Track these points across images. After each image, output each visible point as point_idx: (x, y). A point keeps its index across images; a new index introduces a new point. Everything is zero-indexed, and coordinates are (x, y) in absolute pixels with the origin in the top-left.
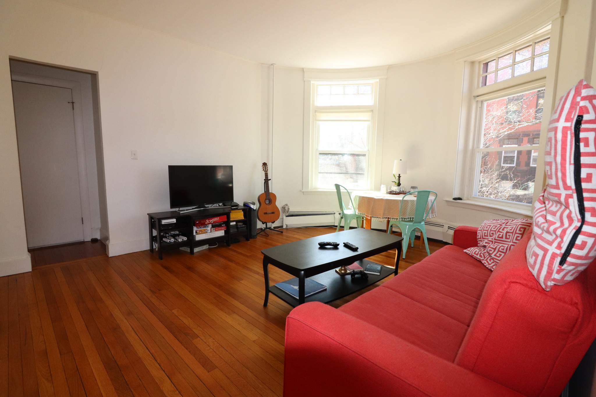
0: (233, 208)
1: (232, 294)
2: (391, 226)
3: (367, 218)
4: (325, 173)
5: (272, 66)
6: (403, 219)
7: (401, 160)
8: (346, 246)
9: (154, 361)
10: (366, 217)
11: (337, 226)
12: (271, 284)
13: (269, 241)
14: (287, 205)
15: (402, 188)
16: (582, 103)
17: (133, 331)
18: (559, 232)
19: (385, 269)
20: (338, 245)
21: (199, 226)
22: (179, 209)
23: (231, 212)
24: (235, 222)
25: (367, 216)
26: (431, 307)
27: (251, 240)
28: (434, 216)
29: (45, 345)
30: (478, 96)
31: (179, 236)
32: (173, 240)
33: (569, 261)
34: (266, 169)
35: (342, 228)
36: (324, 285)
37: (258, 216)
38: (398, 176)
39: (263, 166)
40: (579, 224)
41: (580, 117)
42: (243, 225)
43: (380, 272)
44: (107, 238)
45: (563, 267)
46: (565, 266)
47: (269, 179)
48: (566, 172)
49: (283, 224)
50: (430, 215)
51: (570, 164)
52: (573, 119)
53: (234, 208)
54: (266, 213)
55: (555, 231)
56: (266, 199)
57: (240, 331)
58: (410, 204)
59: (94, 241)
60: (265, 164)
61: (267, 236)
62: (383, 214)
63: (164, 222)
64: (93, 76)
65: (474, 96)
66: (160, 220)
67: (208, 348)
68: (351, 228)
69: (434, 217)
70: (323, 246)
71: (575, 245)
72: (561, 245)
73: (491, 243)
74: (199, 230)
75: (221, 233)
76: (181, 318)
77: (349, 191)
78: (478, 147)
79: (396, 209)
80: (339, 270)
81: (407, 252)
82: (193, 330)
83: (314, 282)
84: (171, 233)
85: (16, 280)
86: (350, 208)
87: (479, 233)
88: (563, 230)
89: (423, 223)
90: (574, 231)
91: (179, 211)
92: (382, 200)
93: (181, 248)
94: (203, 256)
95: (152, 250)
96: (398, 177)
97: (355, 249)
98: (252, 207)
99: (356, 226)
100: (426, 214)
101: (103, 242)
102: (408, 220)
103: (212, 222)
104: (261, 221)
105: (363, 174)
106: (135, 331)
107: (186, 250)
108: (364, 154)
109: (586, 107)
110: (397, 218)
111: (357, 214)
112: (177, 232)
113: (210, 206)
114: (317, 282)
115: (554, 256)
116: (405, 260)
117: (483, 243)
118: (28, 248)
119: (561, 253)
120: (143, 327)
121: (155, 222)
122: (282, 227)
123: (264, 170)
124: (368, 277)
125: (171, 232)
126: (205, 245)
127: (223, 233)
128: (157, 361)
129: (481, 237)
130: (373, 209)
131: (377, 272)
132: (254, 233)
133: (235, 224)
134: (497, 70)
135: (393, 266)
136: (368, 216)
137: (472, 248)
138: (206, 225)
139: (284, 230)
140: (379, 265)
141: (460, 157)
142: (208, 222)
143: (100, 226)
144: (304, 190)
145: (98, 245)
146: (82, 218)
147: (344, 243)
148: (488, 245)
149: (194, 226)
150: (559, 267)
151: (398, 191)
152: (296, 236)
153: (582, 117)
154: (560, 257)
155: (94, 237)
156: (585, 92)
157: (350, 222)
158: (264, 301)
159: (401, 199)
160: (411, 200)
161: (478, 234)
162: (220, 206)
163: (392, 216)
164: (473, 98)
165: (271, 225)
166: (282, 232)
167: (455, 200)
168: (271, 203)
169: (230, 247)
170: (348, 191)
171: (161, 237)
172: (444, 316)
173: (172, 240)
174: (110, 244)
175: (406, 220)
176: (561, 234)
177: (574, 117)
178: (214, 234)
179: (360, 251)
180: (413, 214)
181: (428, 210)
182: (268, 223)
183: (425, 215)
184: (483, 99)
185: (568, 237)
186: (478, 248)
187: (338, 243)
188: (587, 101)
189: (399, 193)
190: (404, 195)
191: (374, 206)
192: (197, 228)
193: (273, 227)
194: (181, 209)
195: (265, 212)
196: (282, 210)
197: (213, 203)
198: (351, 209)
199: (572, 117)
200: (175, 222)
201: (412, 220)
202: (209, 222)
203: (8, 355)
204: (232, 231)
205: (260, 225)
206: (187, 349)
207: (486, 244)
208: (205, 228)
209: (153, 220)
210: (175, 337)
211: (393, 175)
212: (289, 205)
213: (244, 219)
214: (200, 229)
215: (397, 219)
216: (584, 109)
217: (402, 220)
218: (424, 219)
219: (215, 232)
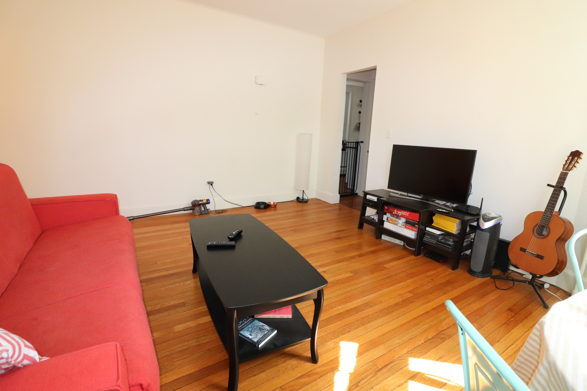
21: (392, 214)
23: (435, 214)
24: (441, 232)
34: (571, 166)
39: (568, 155)
47: (563, 187)
54: (523, 250)
56: (538, 225)
60: (576, 155)
63: (369, 197)
66: (366, 194)
74: (390, 219)
75: (411, 234)
94: (392, 247)
103: (400, 215)
127: (412, 235)
133: (439, 234)
138: (396, 215)
149: (386, 212)
192: (389, 215)
200: (376, 201)
202: (397, 213)
204: (428, 238)
208: (396, 219)
219: (404, 229)
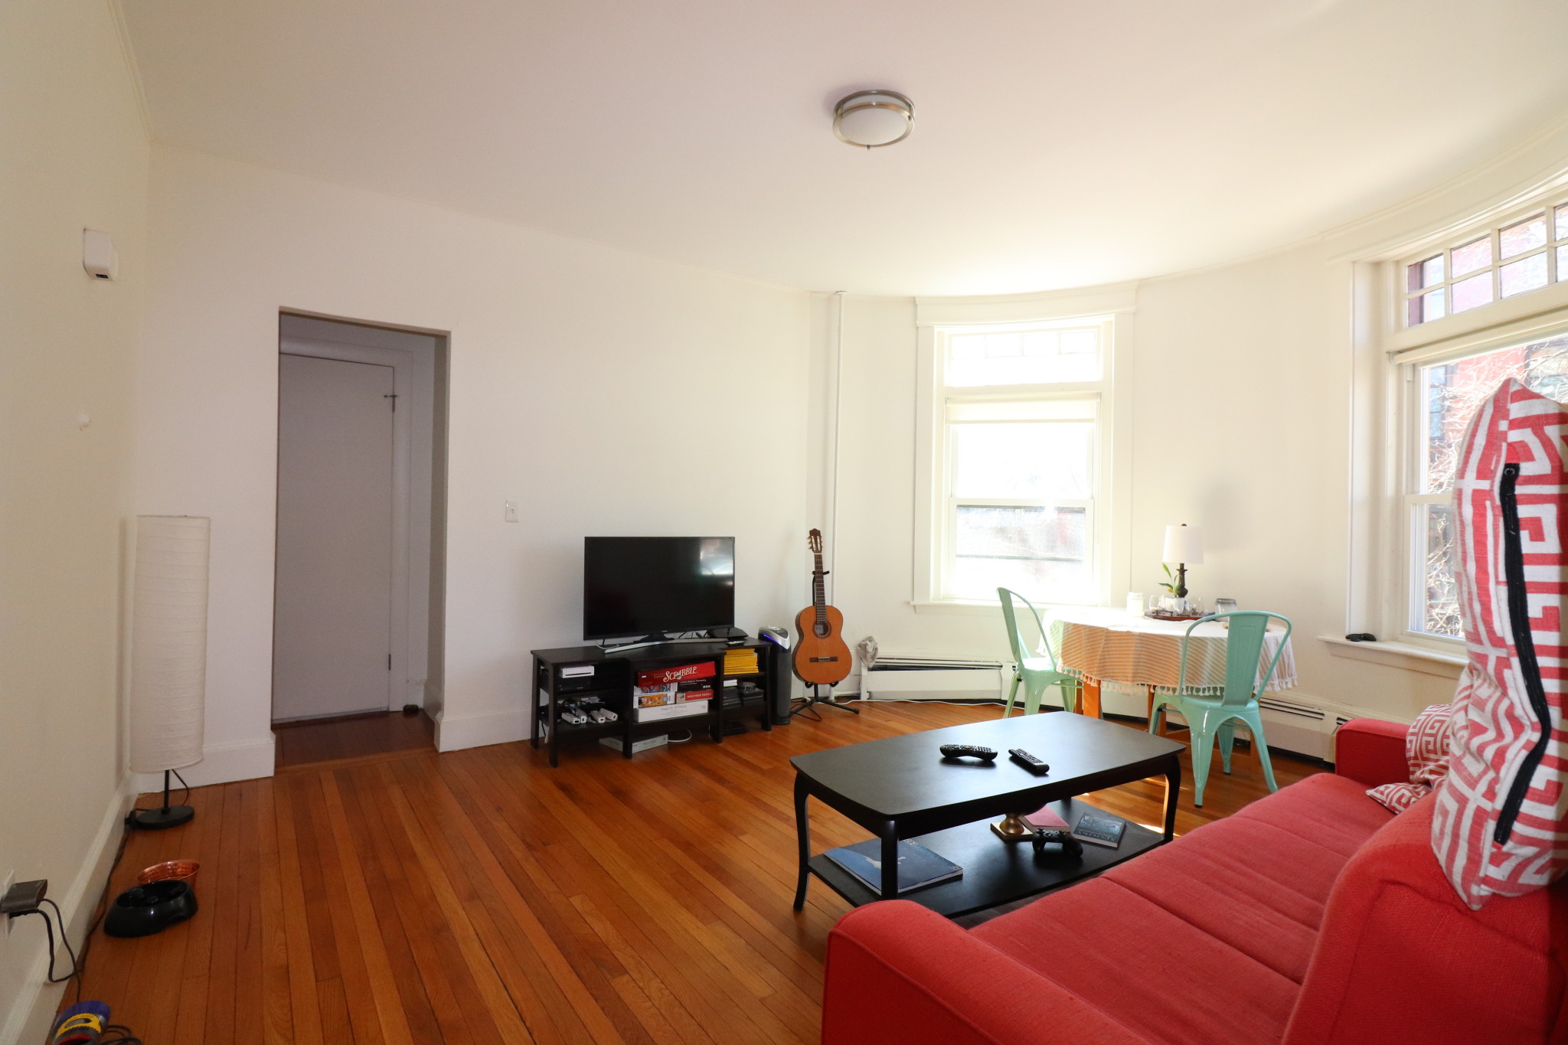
0: (731, 643)
1: (719, 870)
2: (1160, 710)
3: (1088, 682)
4: (972, 556)
5: (837, 297)
6: (1192, 691)
7: (1184, 525)
8: (1018, 759)
9: (518, 1022)
10: (1085, 680)
11: (1005, 702)
12: (815, 849)
13: (821, 734)
14: (870, 639)
15: (1190, 602)
16: (1514, 436)
17: (477, 939)
18: (1489, 753)
19: (1135, 831)
20: (995, 755)
21: (648, 686)
22: (602, 641)
23: (725, 654)
24: (736, 681)
25: (1087, 677)
26: (1241, 949)
27: (775, 729)
28: (1290, 686)
29: (287, 953)
30: (1400, 352)
31: (599, 710)
32: (584, 719)
33: (1518, 834)
34: (819, 545)
35: (1019, 708)
36: (954, 865)
37: (794, 666)
38: (1179, 568)
39: (810, 537)
40: (1536, 737)
41: (1511, 469)
42: (755, 687)
43: (1120, 839)
44: (438, 707)
45: (1505, 849)
46: (1509, 846)
47: (824, 571)
48: (1490, 601)
49: (859, 689)
50: (1276, 682)
51: (1498, 583)
52: (1494, 473)
53: (735, 642)
54: (815, 660)
55: (1481, 749)
56: (816, 623)
57: (729, 968)
58: (1210, 649)
59: (411, 711)
60: (815, 533)
61: (816, 719)
62: (1131, 675)
63: (567, 673)
64: (441, 340)
65: (1389, 353)
66: (558, 667)
67: (648, 1004)
68: (1045, 709)
69: (1288, 689)
70: (952, 756)
71: (1530, 790)
72: (1494, 788)
74: (648, 698)
75: (698, 707)
76: (589, 919)
77: (1034, 606)
78: (1413, 489)
79: (1170, 660)
80: (1001, 827)
81: (1209, 785)
82: (615, 953)
83: (929, 853)
84: (581, 702)
85: (241, 795)
86: (1042, 654)
87: (1411, 741)
88: (1498, 749)
89: (1253, 704)
90: (1524, 754)
91: (603, 646)
92: (1129, 634)
93: (602, 741)
94: (651, 759)
95: (535, 740)
96: (1178, 573)
97: (1040, 771)
98: (780, 643)
99: (1061, 704)
100: (1262, 677)
101: (430, 715)
102: (1207, 694)
103: (680, 678)
104: (804, 680)
105: (1080, 561)
106: (481, 942)
107: (615, 747)
108: (1080, 508)
109: (1523, 445)
110: (1174, 686)
111: (1059, 670)
112: (595, 700)
113: (676, 638)
114: (937, 855)
115: (1480, 815)
116: (1203, 810)
117: (1422, 773)
118: (272, 720)
119: (1494, 810)
120: (500, 933)
121: (547, 671)
122: (858, 697)
123: (812, 547)
124: (1081, 852)
125: (583, 699)
126: (659, 736)
127: (704, 707)
128: (525, 1023)
129: (1416, 753)
130: (1104, 659)
131: (1110, 840)
132: (783, 710)
133: (736, 684)
134: (1449, 283)
135: (1157, 823)
136: (1091, 678)
137: (1392, 786)
138: (665, 684)
139: (862, 705)
140: (1118, 818)
141: (1360, 521)
142: (669, 678)
143: (425, 676)
144: (917, 602)
145: (416, 722)
146: (390, 656)
147: (1010, 752)
148: (1436, 780)
149: (635, 687)
150: (1494, 846)
151: (1178, 610)
152: (893, 724)
153: (1516, 467)
154: (1495, 820)
155: (411, 702)
156: (1517, 410)
157: (1041, 692)
158: (795, 894)
159: (1183, 633)
160: (1214, 639)
161: (1408, 746)
162: (700, 636)
163: (1161, 681)
164: (1385, 356)
165: (830, 691)
166: (857, 712)
167: (1353, 640)
168: (830, 633)
169: (721, 745)
170: (1031, 607)
171: (559, 711)
172: (1280, 976)
173: (582, 717)
174: (443, 721)
175: (1201, 694)
176: (1493, 760)
177: (1496, 468)
178: (684, 709)
179: (1054, 777)
180: (1221, 678)
181: (1267, 667)
182: (819, 686)
183: (1258, 682)
184: (1416, 360)
185: (1509, 769)
186: (1411, 787)
187: (993, 751)
188: (1529, 431)
189: (1181, 615)
190: (1194, 622)
191: (1108, 651)
192: (643, 691)
193: (835, 698)
194: (608, 642)
195: (814, 656)
196: (857, 652)
197: (683, 628)
198: (1044, 657)
199: (1493, 468)
200: (593, 674)
201: (1218, 693)
202: (672, 676)
203: (210, 969)
204: (728, 702)
205: (798, 690)
206: (596, 1000)
207: (1432, 777)
208: (661, 693)
209: (542, 667)
210: (572, 967)
211: (1162, 566)
212: (876, 638)
213: (758, 672)
214: (649, 694)
215: (1174, 690)
216: (1519, 449)
217: (1189, 693)
218: (1256, 692)
219: (684, 704)
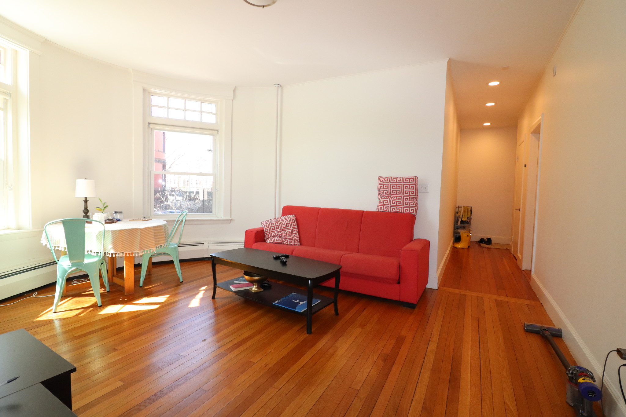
7: (86, 179)
62: (154, 244)
65: (149, 123)
73: (280, 232)
130: (141, 241)
134: (168, 108)
191: (142, 237)
